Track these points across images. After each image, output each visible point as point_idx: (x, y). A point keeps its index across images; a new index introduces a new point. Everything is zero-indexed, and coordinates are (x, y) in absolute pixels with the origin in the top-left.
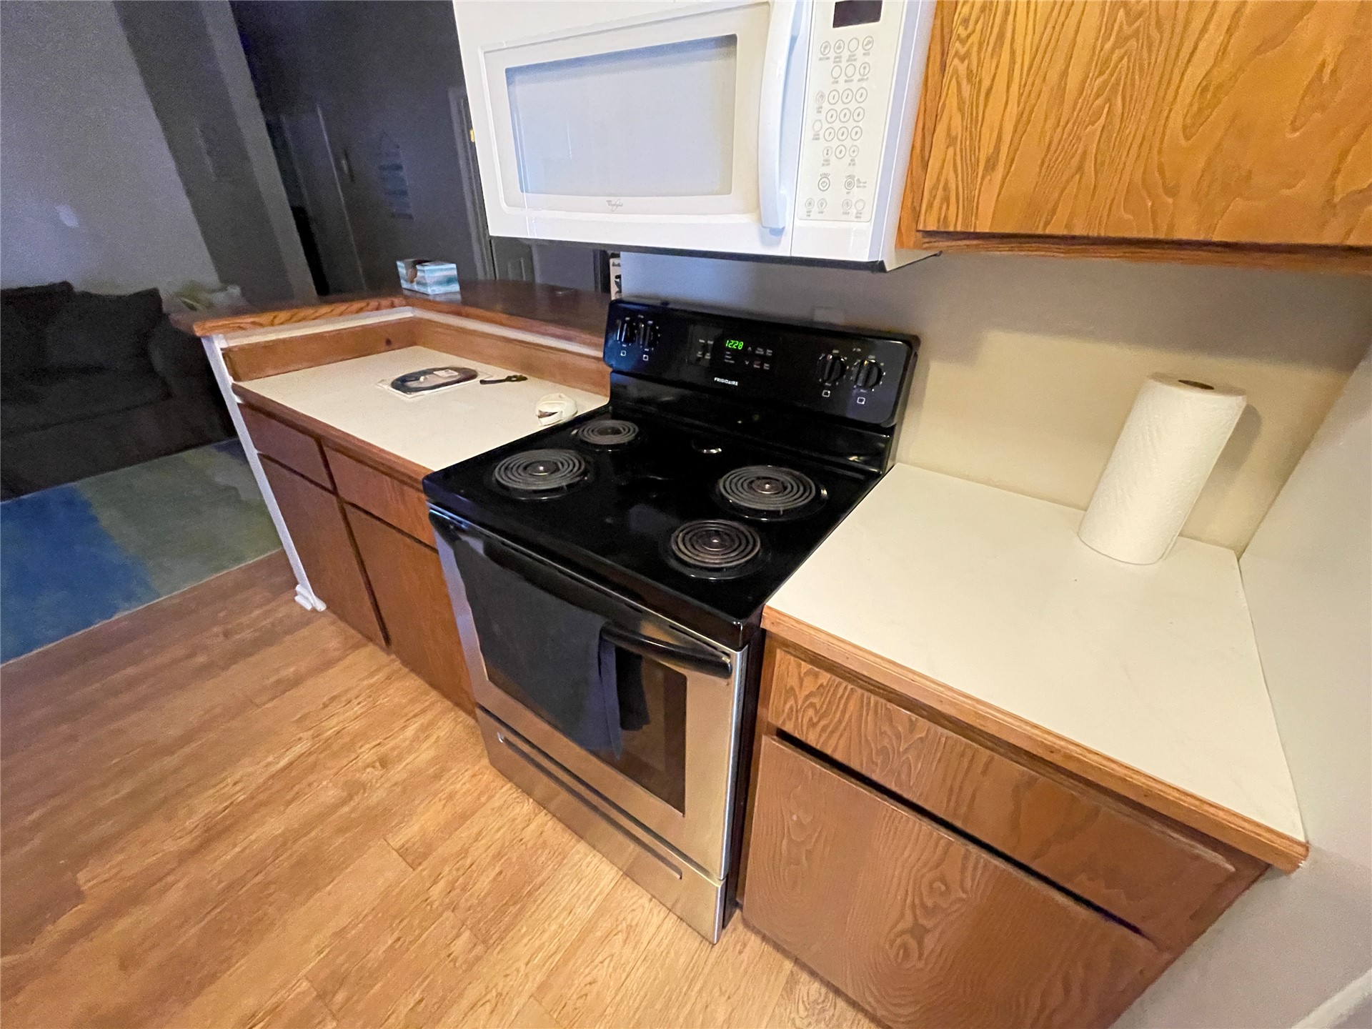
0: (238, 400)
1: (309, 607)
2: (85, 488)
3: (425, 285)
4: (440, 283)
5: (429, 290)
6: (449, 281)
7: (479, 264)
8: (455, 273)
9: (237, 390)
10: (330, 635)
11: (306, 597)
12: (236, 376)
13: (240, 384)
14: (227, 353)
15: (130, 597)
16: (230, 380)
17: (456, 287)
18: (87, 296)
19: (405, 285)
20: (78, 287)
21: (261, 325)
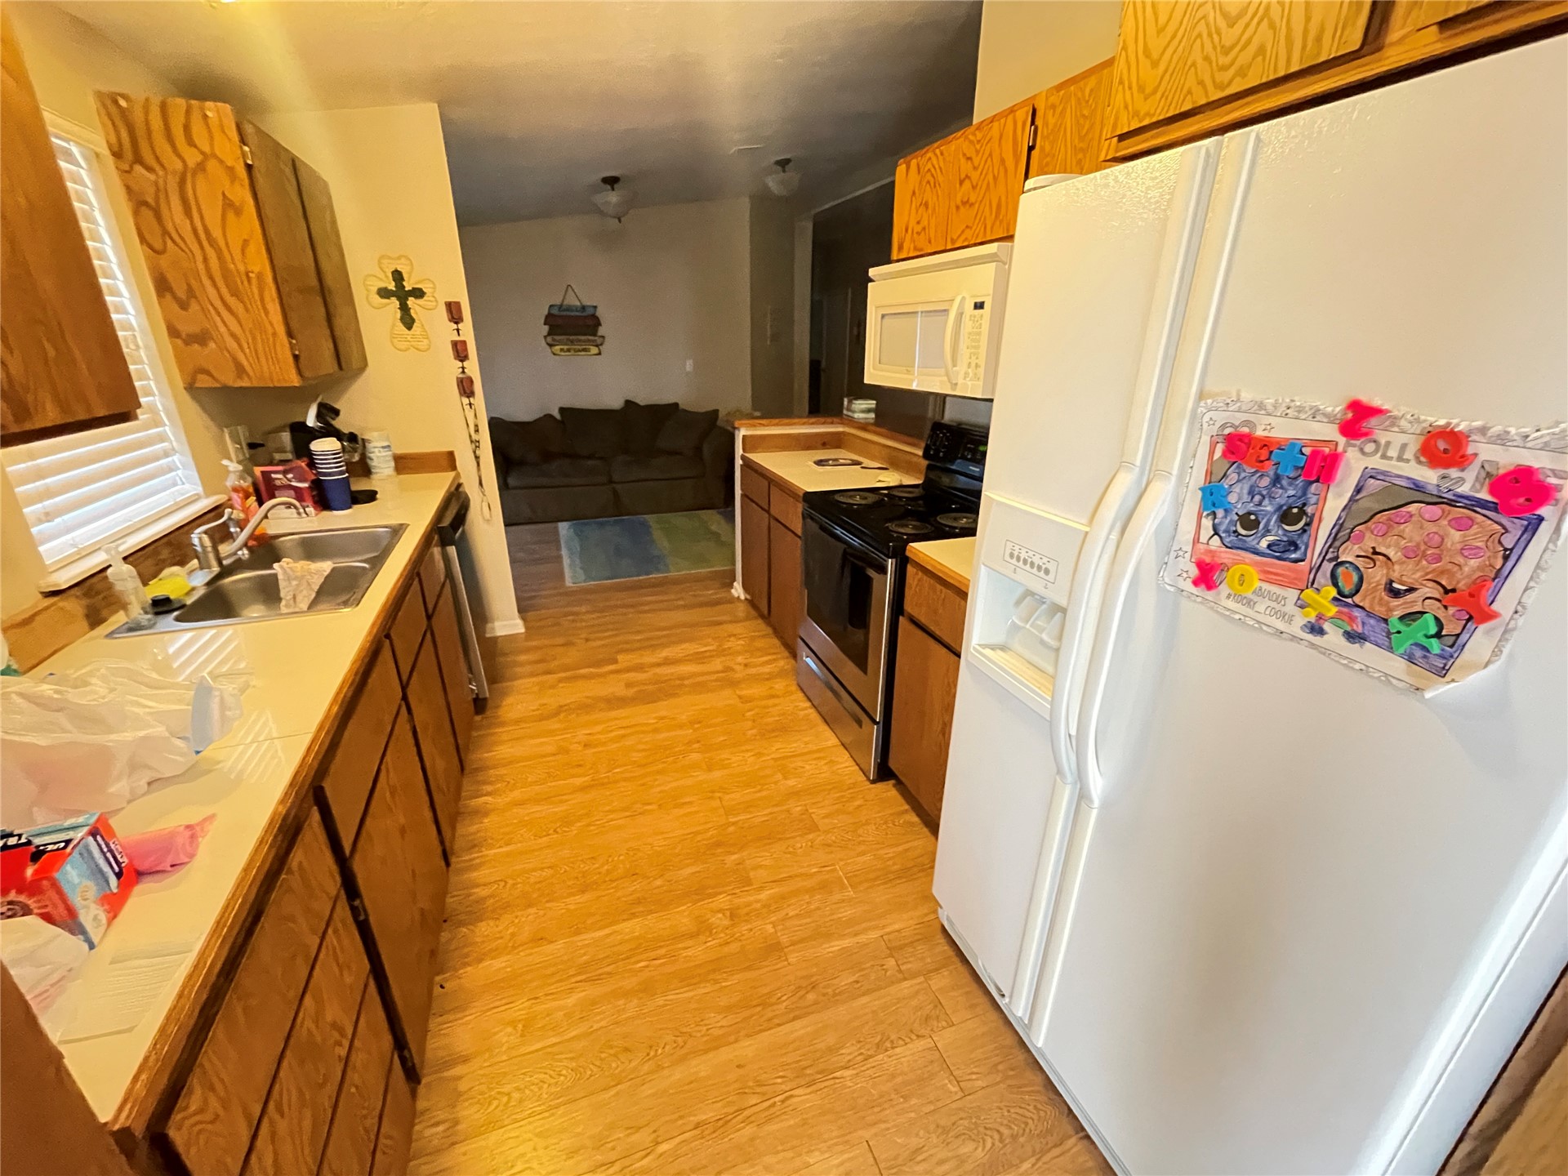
0: (741, 462)
1: (736, 595)
2: (650, 519)
3: (854, 412)
4: (863, 411)
5: (856, 415)
6: (869, 411)
7: (931, 408)
8: (874, 406)
9: (743, 457)
10: (742, 610)
11: (738, 590)
12: (744, 450)
13: (747, 455)
14: (744, 437)
15: (658, 570)
16: (741, 452)
17: (872, 415)
18: (685, 411)
19: (845, 412)
20: (682, 406)
21: (764, 425)
